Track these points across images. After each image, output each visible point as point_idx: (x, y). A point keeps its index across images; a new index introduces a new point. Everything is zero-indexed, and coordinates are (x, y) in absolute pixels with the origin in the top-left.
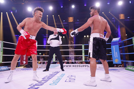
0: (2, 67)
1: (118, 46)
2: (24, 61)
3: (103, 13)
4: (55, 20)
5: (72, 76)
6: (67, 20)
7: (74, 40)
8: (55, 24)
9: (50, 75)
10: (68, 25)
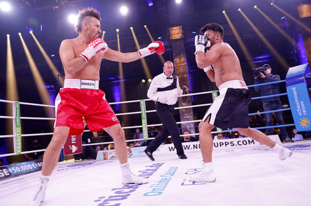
0: (24, 165)
1: (304, 85)
2: (73, 144)
3: (255, 7)
4: (137, 38)
5: (195, 170)
6: (166, 35)
7: (189, 82)
9: (140, 173)
10: (171, 47)
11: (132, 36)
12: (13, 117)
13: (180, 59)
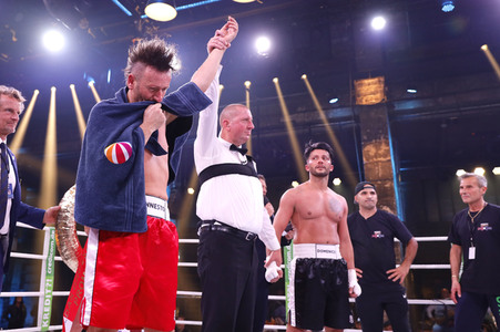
4: (285, 99)
6: (349, 96)
7: (396, 200)
8: (287, 119)
10: (357, 119)
11: (276, 95)
12: (43, 257)
13: (378, 148)
